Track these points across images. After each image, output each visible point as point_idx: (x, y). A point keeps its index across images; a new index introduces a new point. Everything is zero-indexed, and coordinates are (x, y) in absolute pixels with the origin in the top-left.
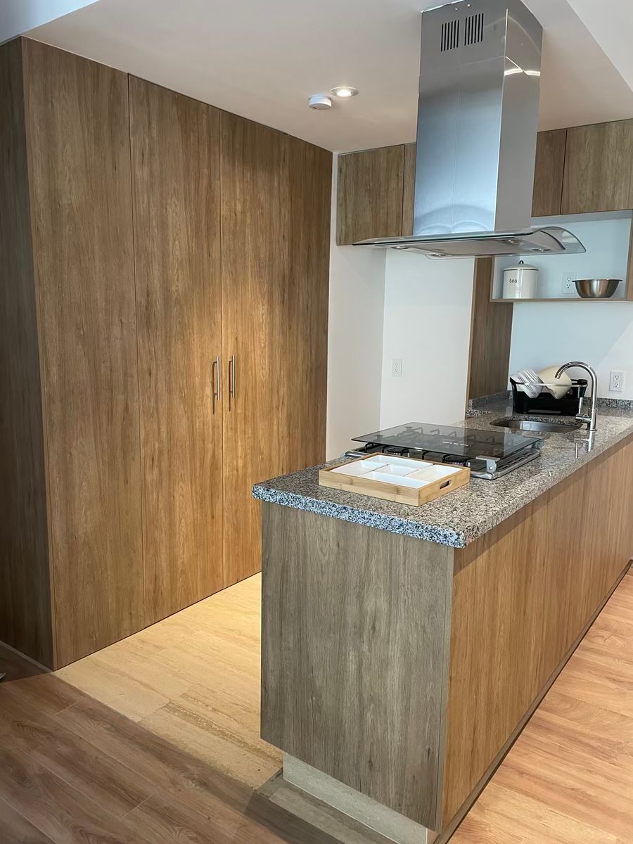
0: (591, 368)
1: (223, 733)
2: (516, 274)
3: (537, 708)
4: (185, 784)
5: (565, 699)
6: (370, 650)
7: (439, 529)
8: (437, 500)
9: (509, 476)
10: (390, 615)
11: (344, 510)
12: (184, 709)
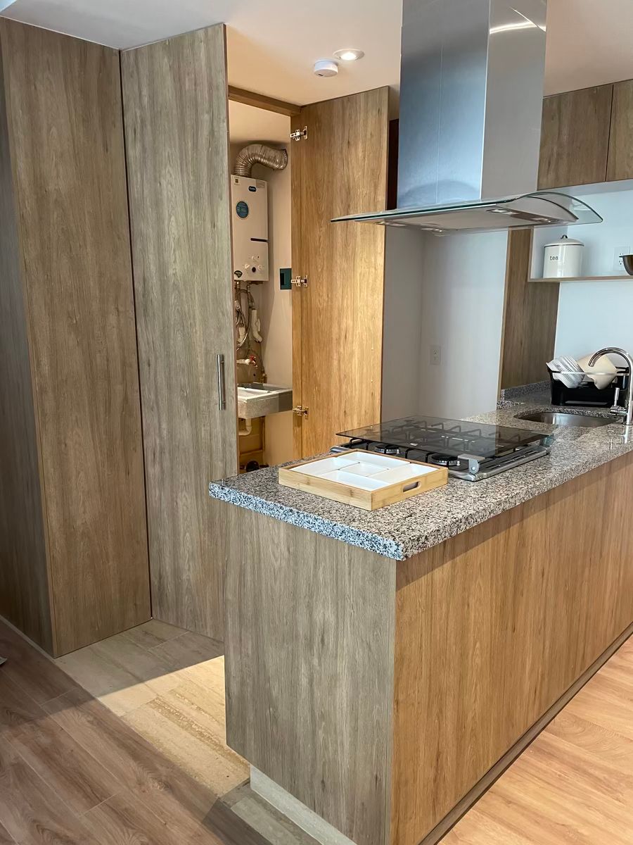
0: (629, 355)
1: (201, 734)
2: (558, 249)
3: (543, 729)
4: (151, 785)
5: (578, 721)
6: (320, 665)
7: (379, 538)
8: (398, 503)
9: (498, 477)
10: (337, 628)
11: (291, 513)
12: (169, 706)
